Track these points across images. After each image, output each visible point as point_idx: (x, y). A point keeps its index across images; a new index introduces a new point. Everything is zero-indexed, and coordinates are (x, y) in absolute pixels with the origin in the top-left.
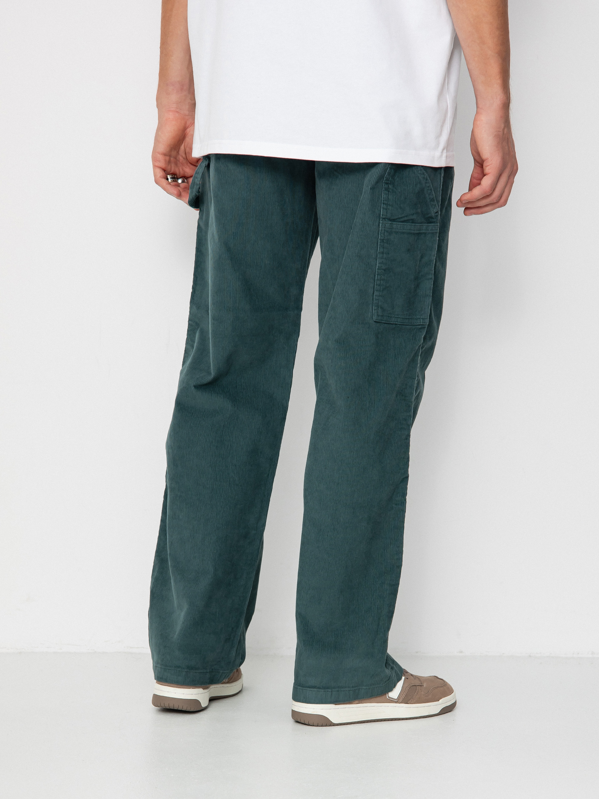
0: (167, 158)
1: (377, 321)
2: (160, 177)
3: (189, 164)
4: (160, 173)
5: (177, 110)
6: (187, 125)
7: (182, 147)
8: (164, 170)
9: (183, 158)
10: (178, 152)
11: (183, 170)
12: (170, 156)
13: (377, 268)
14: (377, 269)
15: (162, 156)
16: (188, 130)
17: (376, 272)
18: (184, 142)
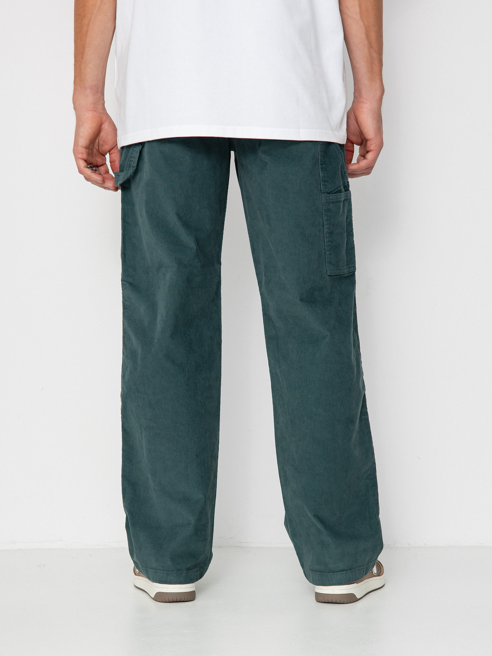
0: (88, 150)
1: (331, 275)
2: (85, 167)
3: (100, 155)
4: (83, 164)
5: (95, 109)
6: (103, 122)
7: (97, 140)
8: (86, 161)
9: (96, 150)
10: (93, 146)
11: (96, 160)
12: (89, 149)
13: (325, 232)
14: (325, 234)
15: (84, 149)
16: (103, 126)
17: (325, 236)
18: (98, 137)
